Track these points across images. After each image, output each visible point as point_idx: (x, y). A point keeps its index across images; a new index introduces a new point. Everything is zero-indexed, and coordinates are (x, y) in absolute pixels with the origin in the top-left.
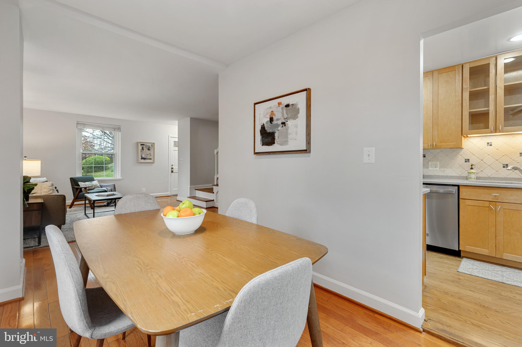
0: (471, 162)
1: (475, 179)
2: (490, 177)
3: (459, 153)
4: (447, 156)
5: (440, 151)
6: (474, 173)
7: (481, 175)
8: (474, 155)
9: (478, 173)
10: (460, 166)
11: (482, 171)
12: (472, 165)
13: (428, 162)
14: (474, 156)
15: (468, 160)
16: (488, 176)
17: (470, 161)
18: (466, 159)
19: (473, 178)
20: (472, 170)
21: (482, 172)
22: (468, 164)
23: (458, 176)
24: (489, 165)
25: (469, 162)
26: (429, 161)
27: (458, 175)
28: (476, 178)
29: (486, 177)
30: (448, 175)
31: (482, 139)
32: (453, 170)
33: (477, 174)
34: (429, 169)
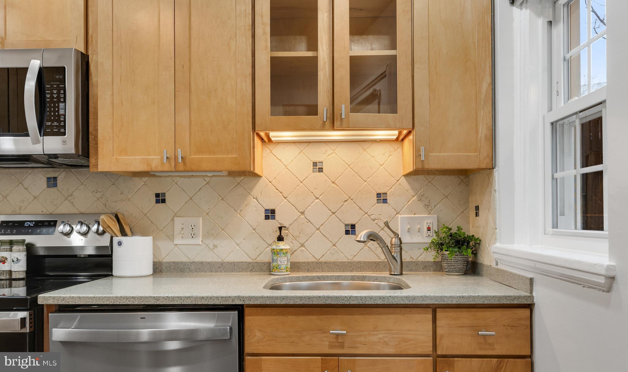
0: (281, 218)
1: (287, 271)
2: (321, 263)
3: (251, 189)
4: (222, 199)
5: (205, 183)
6: (284, 251)
7: (302, 257)
8: (285, 198)
9: (295, 251)
10: (254, 229)
11: (302, 245)
12: (280, 228)
13: (173, 220)
14: (285, 200)
15: (273, 211)
16: (315, 260)
17: (276, 217)
18: (267, 208)
19: (282, 267)
20: (280, 242)
21: (303, 248)
22: (273, 224)
23: (250, 263)
24: (318, 227)
25: (273, 218)
26: (175, 215)
28: (289, 266)
29: (313, 262)
30: (225, 261)
31: (301, 151)
32: (238, 245)
33: (293, 253)
34: (175, 241)
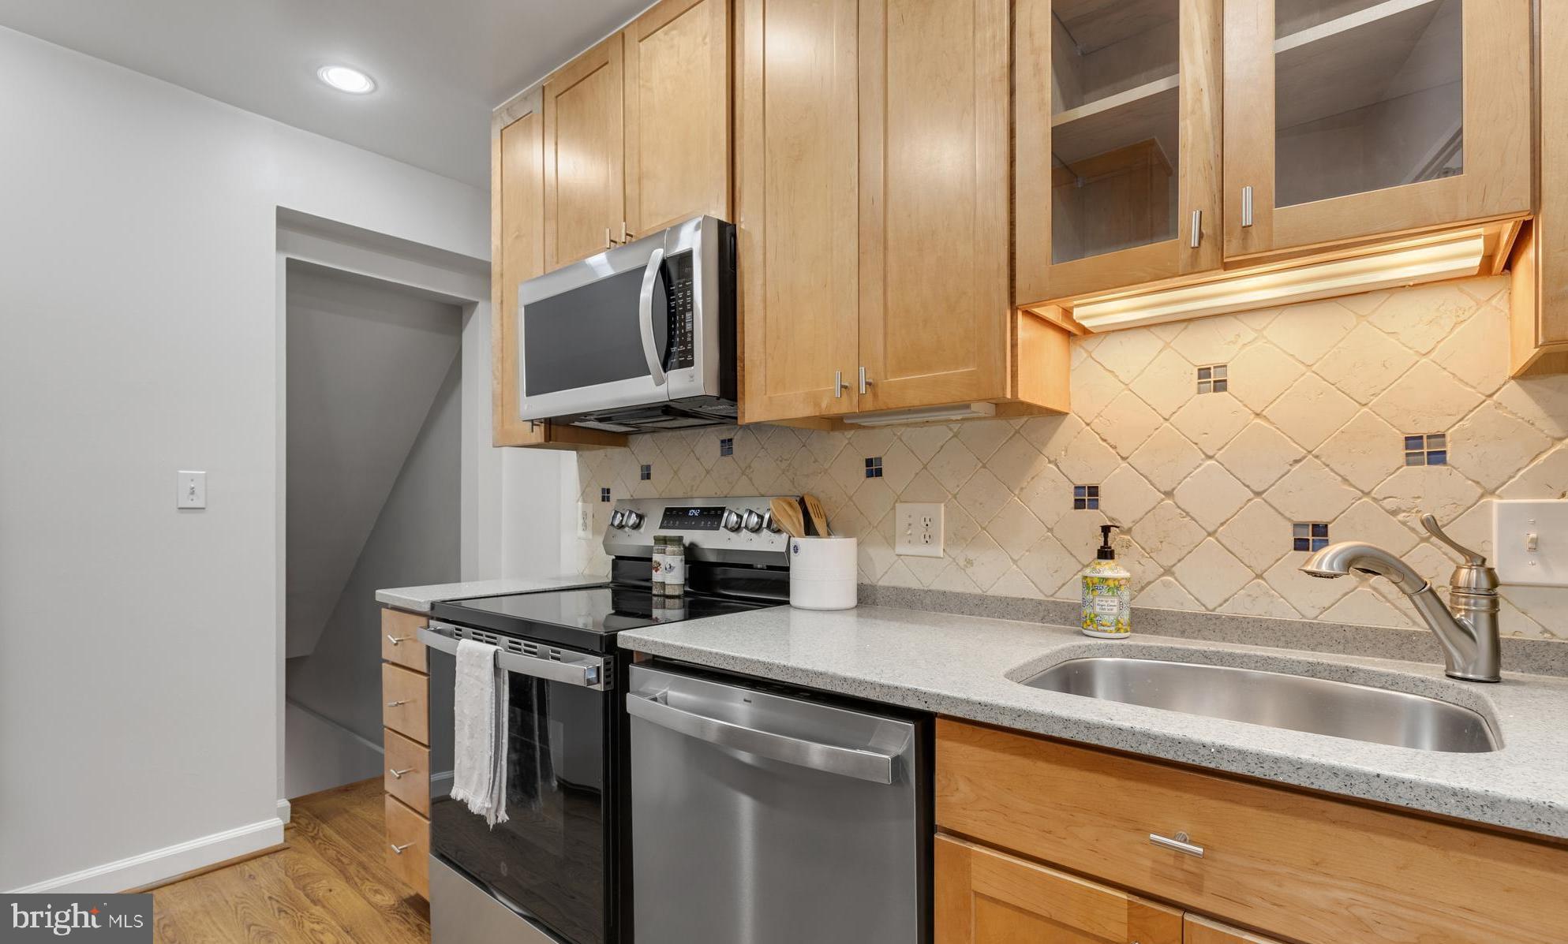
0: (1111, 506)
1: (1118, 630)
2: (1218, 618)
3: (1044, 444)
4: (984, 466)
5: (951, 434)
6: (1111, 584)
7: (1160, 599)
8: (1124, 459)
9: (1149, 583)
10: (1050, 530)
11: (1168, 571)
12: (1106, 530)
13: (894, 508)
14: (1124, 465)
15: (1094, 491)
16: (1203, 610)
17: (1102, 503)
18: (1079, 483)
19: (1106, 620)
20: (1104, 562)
21: (1170, 579)
22: (1092, 519)
23: (1040, 603)
24: (1210, 529)
25: (1094, 505)
26: (898, 500)
27: (1041, 597)
28: (1126, 617)
29: (1196, 615)
30: (989, 593)
31: (1167, 345)
32: (1015, 561)
33: (1143, 588)
34: (899, 550)
